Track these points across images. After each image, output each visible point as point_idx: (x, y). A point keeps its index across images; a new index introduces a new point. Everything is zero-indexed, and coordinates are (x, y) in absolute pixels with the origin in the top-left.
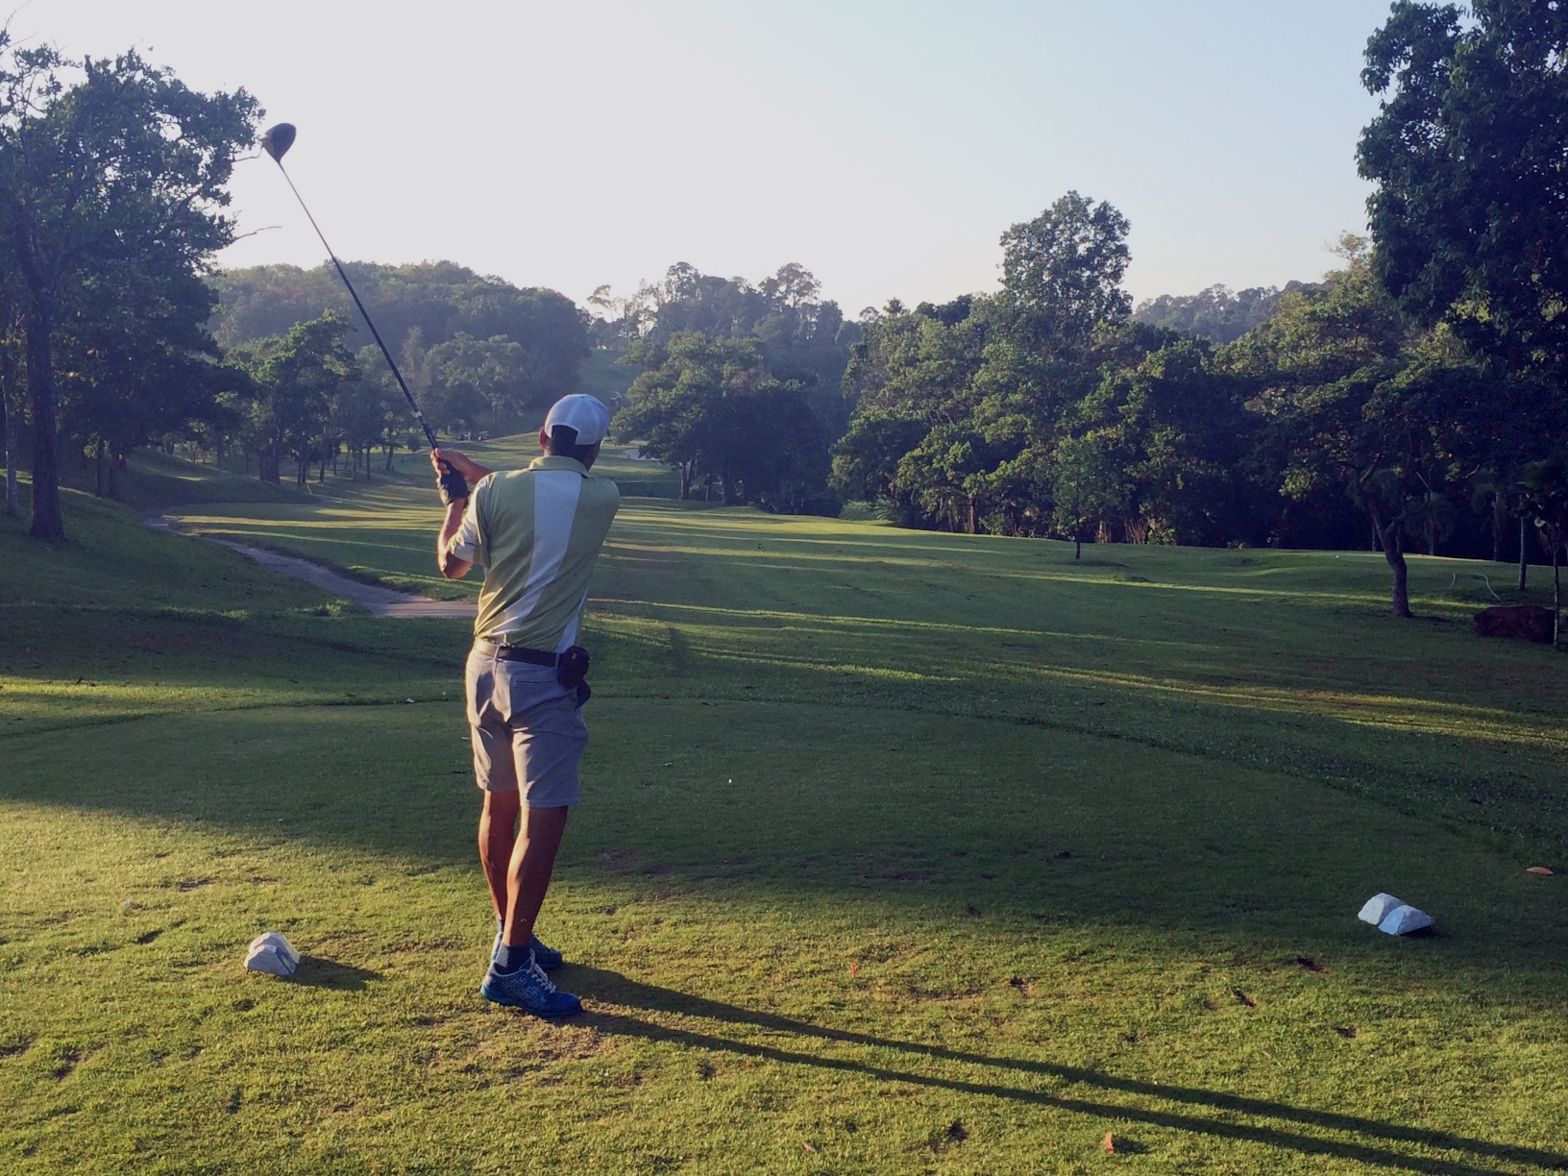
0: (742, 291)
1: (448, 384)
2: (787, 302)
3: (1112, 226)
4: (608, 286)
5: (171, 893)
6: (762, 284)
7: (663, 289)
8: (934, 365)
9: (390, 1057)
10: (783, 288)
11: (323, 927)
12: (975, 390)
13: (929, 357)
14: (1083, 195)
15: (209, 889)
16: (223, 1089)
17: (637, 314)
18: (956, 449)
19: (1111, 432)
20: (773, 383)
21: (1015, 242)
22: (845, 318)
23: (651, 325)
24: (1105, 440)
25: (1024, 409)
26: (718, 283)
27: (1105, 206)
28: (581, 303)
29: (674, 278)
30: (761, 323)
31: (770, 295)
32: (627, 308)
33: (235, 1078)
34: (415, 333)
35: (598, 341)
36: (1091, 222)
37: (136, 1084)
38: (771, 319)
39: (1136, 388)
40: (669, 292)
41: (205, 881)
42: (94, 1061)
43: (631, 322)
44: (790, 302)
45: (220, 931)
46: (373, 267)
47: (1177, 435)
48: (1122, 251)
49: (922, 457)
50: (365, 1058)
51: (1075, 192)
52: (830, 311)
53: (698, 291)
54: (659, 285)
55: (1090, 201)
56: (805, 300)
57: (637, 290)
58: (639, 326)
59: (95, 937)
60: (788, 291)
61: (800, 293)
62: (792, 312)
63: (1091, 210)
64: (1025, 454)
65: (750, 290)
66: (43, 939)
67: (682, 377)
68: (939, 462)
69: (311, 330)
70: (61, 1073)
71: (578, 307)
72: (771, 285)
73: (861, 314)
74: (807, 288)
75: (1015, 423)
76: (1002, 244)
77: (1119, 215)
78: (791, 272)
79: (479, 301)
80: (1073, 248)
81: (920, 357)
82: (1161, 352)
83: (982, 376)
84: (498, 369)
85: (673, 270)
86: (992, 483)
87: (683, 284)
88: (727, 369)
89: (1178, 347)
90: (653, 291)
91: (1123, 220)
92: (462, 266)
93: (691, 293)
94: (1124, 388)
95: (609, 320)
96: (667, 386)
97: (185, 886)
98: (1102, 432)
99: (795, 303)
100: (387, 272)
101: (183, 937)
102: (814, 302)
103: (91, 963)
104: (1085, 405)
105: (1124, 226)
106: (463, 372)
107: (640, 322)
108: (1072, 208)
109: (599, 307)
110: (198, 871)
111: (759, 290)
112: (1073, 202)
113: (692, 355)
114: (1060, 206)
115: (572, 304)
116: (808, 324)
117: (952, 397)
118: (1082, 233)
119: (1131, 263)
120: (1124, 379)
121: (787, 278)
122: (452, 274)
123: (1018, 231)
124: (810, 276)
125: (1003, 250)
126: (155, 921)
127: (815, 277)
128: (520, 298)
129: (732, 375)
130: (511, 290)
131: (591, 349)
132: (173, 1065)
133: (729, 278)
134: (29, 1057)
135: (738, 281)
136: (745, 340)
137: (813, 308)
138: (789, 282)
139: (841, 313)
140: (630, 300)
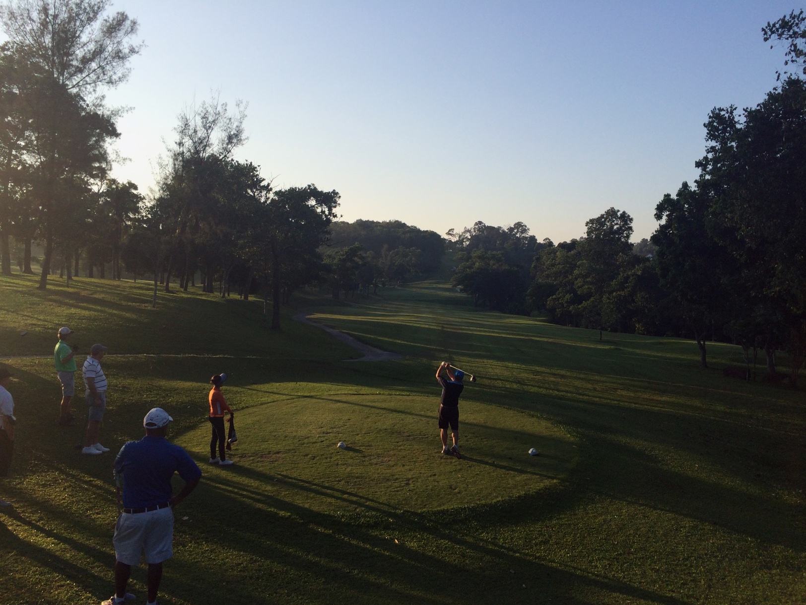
0: (501, 231)
1: (396, 264)
2: (517, 236)
3: (627, 220)
4: (453, 229)
5: (325, 435)
6: (508, 229)
7: (472, 230)
8: (561, 267)
9: (359, 461)
10: (516, 231)
11: (350, 442)
12: (574, 277)
13: (559, 264)
14: (616, 209)
15: (331, 434)
16: (336, 462)
17: (463, 239)
18: (568, 296)
19: (623, 293)
20: (506, 267)
21: (591, 225)
22: (538, 242)
23: (468, 243)
24: (620, 295)
25: (591, 283)
26: (491, 229)
27: (624, 212)
28: (444, 236)
29: (477, 227)
30: (507, 243)
31: (511, 233)
32: (460, 237)
33: (337, 462)
34: (386, 246)
35: (449, 248)
36: (619, 218)
37: (324, 461)
39: (631, 278)
40: (475, 231)
41: (330, 433)
42: (318, 458)
43: (461, 241)
44: (518, 235)
45: (333, 441)
46: (373, 222)
47: (646, 295)
48: (631, 228)
49: (555, 299)
50: (355, 461)
51: (613, 208)
52: (533, 238)
53: (485, 231)
54: (471, 229)
55: (618, 211)
56: (523, 235)
57: (463, 231)
58: (464, 243)
59: (314, 440)
60: (518, 232)
61: (522, 233)
62: (518, 239)
63: (619, 214)
64: (592, 299)
65: (504, 231)
66: (306, 441)
67: (476, 265)
68: (561, 300)
69: (351, 249)
70: (313, 459)
71: (442, 237)
72: (511, 229)
73: (544, 240)
74: (525, 230)
75: (588, 288)
76: (586, 226)
77: (629, 216)
78: (519, 225)
79: (408, 235)
80: (612, 226)
81: (556, 264)
82: (641, 265)
83: (576, 272)
84: (413, 259)
85: (476, 224)
86: (579, 308)
87: (480, 229)
88: (492, 262)
89: (647, 264)
90: (469, 231)
91: (631, 218)
92: (403, 222)
93: (483, 232)
94: (628, 277)
95: (453, 241)
96: (470, 267)
97: (327, 433)
98: (619, 293)
99: (520, 236)
100: (377, 224)
101: (328, 442)
102: (527, 236)
103: (315, 445)
104: (614, 282)
105: (631, 220)
106: (401, 260)
107: (464, 242)
108: (612, 213)
109: (450, 237)
110: (328, 431)
111: (507, 231)
112: (612, 211)
113: (480, 257)
114: (608, 213)
115: (440, 236)
116: (524, 243)
117: (568, 277)
118: (615, 222)
119: (633, 233)
120: (628, 275)
121: (517, 227)
122: (398, 225)
123: (592, 221)
124: (526, 226)
125: (587, 227)
126: (323, 439)
127: (527, 227)
128: (422, 234)
129: (493, 265)
130: (419, 230)
131: (446, 251)
132: (329, 459)
134: (308, 457)
135: (500, 228)
136: (499, 252)
137: (526, 238)
138: (518, 229)
139: (536, 240)
140: (461, 234)
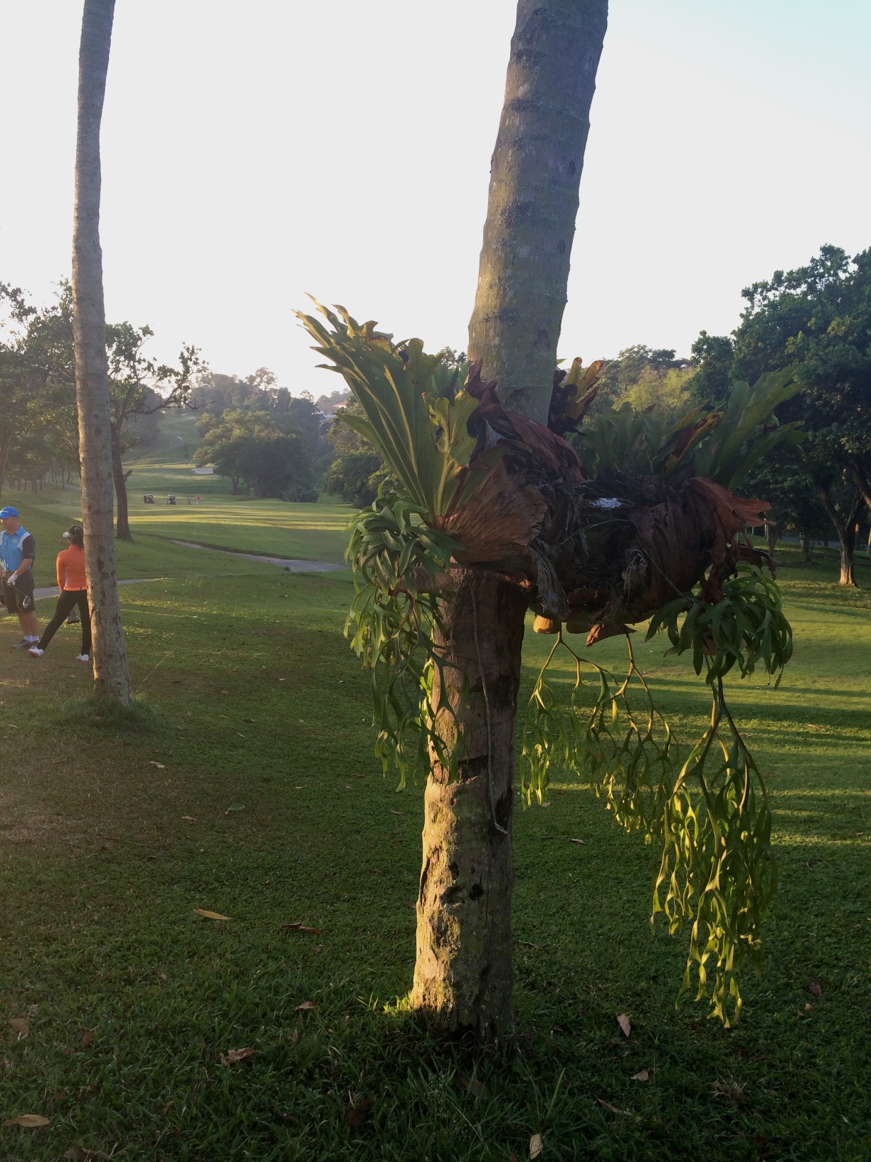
0: (237, 381)
2: (260, 387)
6: (247, 378)
10: (258, 380)
20: (281, 434)
22: (293, 396)
26: (224, 378)
30: (248, 399)
31: (251, 383)
38: (254, 397)
44: (262, 387)
52: (284, 393)
56: (270, 386)
60: (261, 381)
61: (268, 383)
62: (264, 393)
65: (241, 382)
71: (155, 392)
72: (252, 379)
74: (270, 380)
78: (262, 372)
87: (204, 378)
88: (256, 428)
99: (265, 388)
102: (276, 388)
111: (246, 381)
113: (237, 421)
116: (274, 399)
121: (260, 375)
124: (272, 374)
127: (274, 375)
129: (260, 431)
133: (230, 375)
135: (235, 377)
137: (275, 391)
138: (261, 377)
139: (290, 393)
